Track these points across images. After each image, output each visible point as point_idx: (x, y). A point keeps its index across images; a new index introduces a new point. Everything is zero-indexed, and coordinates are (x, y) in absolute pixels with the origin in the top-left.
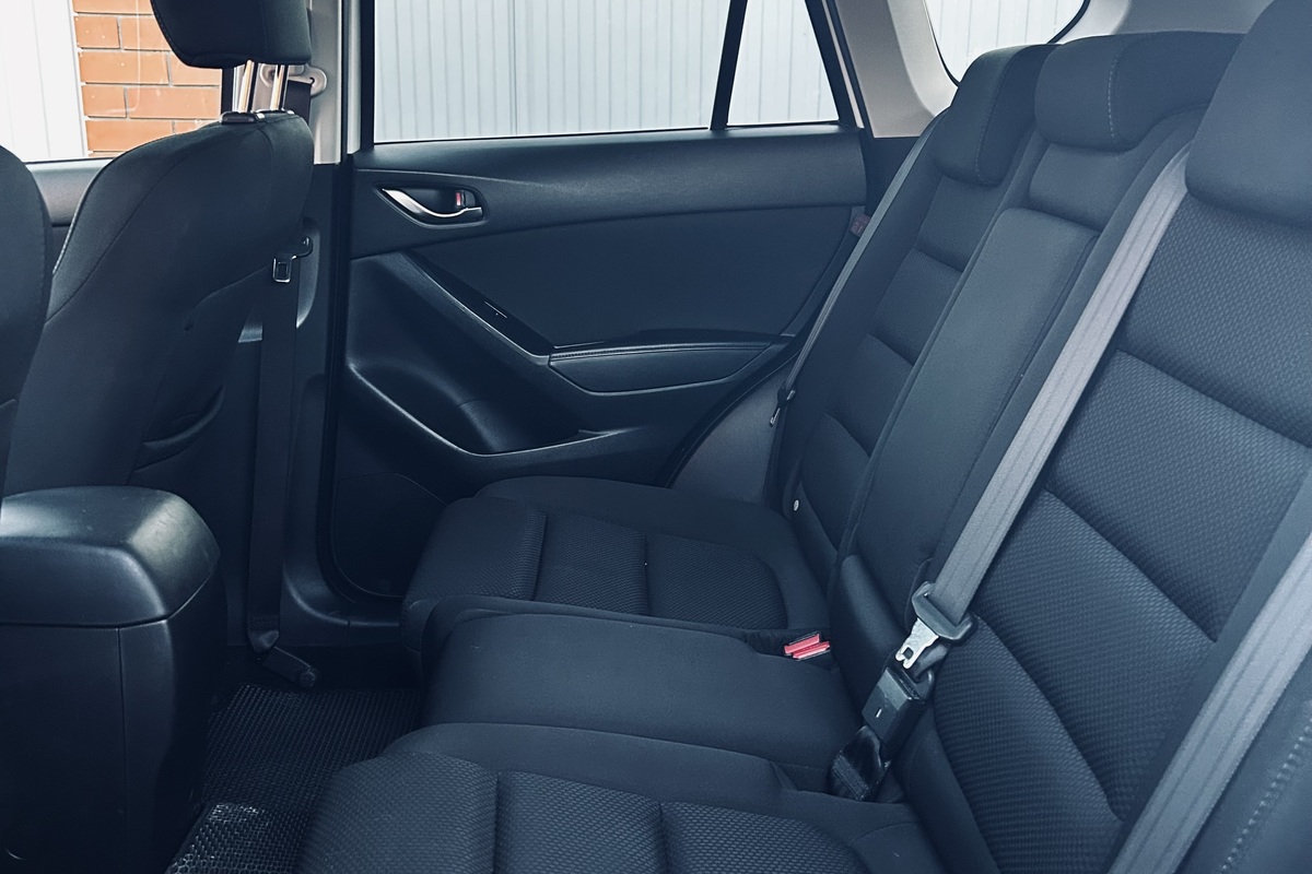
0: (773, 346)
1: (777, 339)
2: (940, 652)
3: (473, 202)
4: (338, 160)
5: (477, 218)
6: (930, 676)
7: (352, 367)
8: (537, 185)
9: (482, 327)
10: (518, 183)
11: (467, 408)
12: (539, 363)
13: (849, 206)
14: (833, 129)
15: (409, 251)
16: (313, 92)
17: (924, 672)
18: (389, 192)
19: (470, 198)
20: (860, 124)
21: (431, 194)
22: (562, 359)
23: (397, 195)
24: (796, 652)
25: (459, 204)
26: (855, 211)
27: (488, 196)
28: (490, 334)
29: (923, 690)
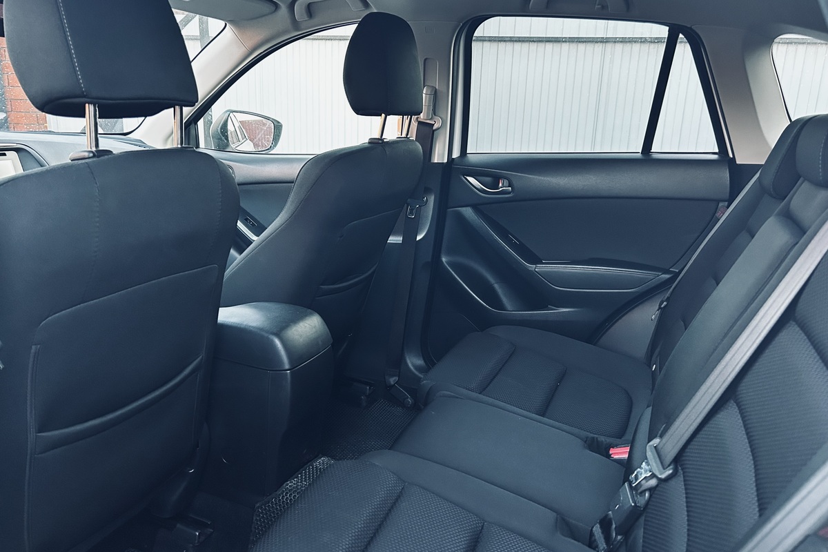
0: (663, 276)
1: (666, 271)
2: (653, 482)
3: (508, 185)
4: (446, 161)
5: (509, 193)
6: (647, 495)
7: (444, 260)
8: (540, 178)
9: (503, 248)
10: (530, 176)
11: (496, 286)
12: (530, 269)
13: (718, 201)
14: (715, 157)
15: (475, 207)
16: (434, 128)
17: (645, 491)
18: (468, 178)
19: (506, 183)
20: (731, 156)
21: (488, 179)
22: (540, 268)
23: (471, 179)
24: (614, 453)
25: (500, 185)
26: (721, 204)
27: (515, 183)
28: (507, 252)
29: (642, 501)
